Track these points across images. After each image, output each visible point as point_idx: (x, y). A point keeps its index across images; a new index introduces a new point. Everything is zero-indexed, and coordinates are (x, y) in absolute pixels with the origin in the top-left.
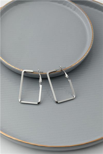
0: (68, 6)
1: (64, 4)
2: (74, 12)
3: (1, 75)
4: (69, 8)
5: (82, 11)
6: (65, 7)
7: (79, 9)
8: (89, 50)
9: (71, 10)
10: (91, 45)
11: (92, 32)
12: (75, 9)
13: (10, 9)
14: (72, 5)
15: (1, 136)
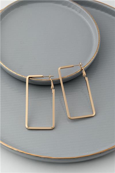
0: (73, 8)
1: (69, 6)
2: (80, 15)
3: (1, 82)
4: (74, 10)
5: (88, 14)
6: (70, 9)
7: (85, 11)
8: (95, 55)
9: (76, 12)
10: (97, 50)
11: (99, 36)
12: (80, 12)
13: (12, 11)
14: (78, 7)
15: (1, 147)
